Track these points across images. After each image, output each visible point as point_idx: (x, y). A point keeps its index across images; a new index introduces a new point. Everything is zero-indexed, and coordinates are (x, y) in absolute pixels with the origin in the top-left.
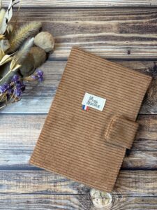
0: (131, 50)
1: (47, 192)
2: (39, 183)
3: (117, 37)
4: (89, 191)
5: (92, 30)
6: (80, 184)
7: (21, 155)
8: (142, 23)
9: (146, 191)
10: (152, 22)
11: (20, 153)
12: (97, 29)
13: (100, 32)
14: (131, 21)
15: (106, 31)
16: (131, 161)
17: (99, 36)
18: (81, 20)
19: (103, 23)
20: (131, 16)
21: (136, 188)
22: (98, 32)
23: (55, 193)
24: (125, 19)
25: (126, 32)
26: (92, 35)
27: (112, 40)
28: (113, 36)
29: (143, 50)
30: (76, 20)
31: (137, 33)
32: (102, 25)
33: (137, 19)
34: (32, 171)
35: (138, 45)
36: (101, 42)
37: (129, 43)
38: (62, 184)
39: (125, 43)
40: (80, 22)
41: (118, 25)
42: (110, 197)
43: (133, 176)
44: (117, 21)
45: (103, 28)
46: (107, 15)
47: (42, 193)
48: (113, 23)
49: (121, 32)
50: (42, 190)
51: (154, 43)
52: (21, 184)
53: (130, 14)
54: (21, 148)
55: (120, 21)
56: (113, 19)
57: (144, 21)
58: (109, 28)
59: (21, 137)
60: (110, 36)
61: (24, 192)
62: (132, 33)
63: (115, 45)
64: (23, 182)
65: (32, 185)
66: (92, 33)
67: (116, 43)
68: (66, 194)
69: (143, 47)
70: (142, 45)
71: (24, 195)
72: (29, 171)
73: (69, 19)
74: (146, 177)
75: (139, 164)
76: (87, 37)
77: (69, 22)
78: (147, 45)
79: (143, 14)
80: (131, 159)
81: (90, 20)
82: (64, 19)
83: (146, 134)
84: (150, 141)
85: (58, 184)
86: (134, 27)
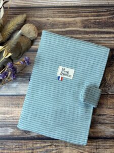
0: (93, 42)
2: (19, 150)
3: (81, 31)
5: (61, 26)
6: (53, 150)
8: (102, 19)
10: (110, 18)
11: (4, 127)
12: (65, 25)
13: (68, 27)
14: (92, 18)
15: (72, 27)
16: (93, 132)
18: (52, 17)
19: (70, 19)
20: (93, 14)
24: (88, 16)
25: (88, 27)
26: (61, 30)
27: (77, 34)
28: (78, 31)
29: (103, 42)
30: (47, 17)
31: (98, 28)
32: (69, 22)
33: (97, 16)
34: (14, 141)
35: (98, 38)
37: (91, 36)
38: (38, 150)
39: (88, 36)
40: (51, 19)
41: (82, 22)
44: (81, 18)
45: (70, 24)
46: (73, 13)
48: (78, 19)
49: (84, 27)
51: (112, 36)
53: (91, 12)
54: (5, 123)
55: (83, 18)
56: (78, 17)
57: (103, 17)
58: (75, 24)
59: (4, 114)
60: (75, 31)
62: (94, 28)
64: (7, 150)
65: (14, 151)
66: (61, 28)
67: (80, 36)
70: (101, 38)
72: (12, 141)
73: (41, 17)
75: (100, 135)
76: (57, 32)
78: (106, 38)
79: (102, 12)
81: (59, 17)
82: (37, 17)
83: (105, 111)
84: (108, 116)
85: (35, 151)
86: (95, 23)
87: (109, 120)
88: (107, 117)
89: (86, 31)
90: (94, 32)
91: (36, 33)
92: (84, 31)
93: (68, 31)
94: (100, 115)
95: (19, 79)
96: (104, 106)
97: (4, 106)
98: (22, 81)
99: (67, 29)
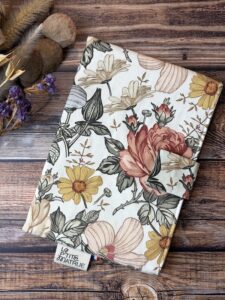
0: (189, 53)
1: (51, 288)
2: (37, 273)
3: (164, 31)
4: (119, 285)
5: (122, 21)
6: (106, 273)
7: (8, 229)
8: (207, 7)
9: (214, 285)
11: (5, 225)
12: (131, 18)
13: (137, 23)
14: (187, 4)
15: (146, 22)
16: (189, 237)
17: (135, 31)
18: (105, 3)
19: (141, 7)
21: (198, 280)
22: (133, 24)
23: (64, 289)
24: (178, 1)
25: (179, 23)
26: (123, 28)
27: (156, 36)
28: (158, 30)
29: (208, 53)
30: (96, 2)
31: (199, 24)
32: (139, 12)
34: (25, 254)
35: (200, 45)
36: (138, 40)
37: (185, 40)
38: (76, 274)
39: (178, 40)
40: (103, 7)
41: (167, 12)
42: (155, 295)
43: (192, 261)
44: (165, 5)
45: (140, 16)
47: (43, 289)
48: (159, 7)
49: (171, 23)
50: (43, 284)
52: (8, 276)
54: (7, 217)
55: (169, 5)
56: (158, 2)
57: (210, 3)
58: (152, 16)
59: (6, 198)
60: (152, 29)
61: (12, 288)
62: (190, 24)
63: (161, 45)
64: (12, 272)
65: (27, 276)
66: (124, 24)
67: (163, 41)
68: (83, 290)
69: (207, 47)
70: (206, 44)
71: (12, 294)
72: (22, 254)
73: (84, 2)
74: (213, 262)
75: (202, 242)
76: (115, 32)
77: (83, 7)
78: (215, 44)
80: (188, 232)
81: (120, 3)
83: (213, 193)
84: (219, 204)
85: (69, 275)
86: (193, 15)
87: (222, 213)
88: (218, 206)
89: (176, 32)
90: (190, 34)
91: (72, 33)
92: (171, 31)
93: (138, 30)
94: (204, 201)
95: (38, 127)
96: (211, 183)
97: (7, 182)
98: (44, 131)
99: (136, 27)
